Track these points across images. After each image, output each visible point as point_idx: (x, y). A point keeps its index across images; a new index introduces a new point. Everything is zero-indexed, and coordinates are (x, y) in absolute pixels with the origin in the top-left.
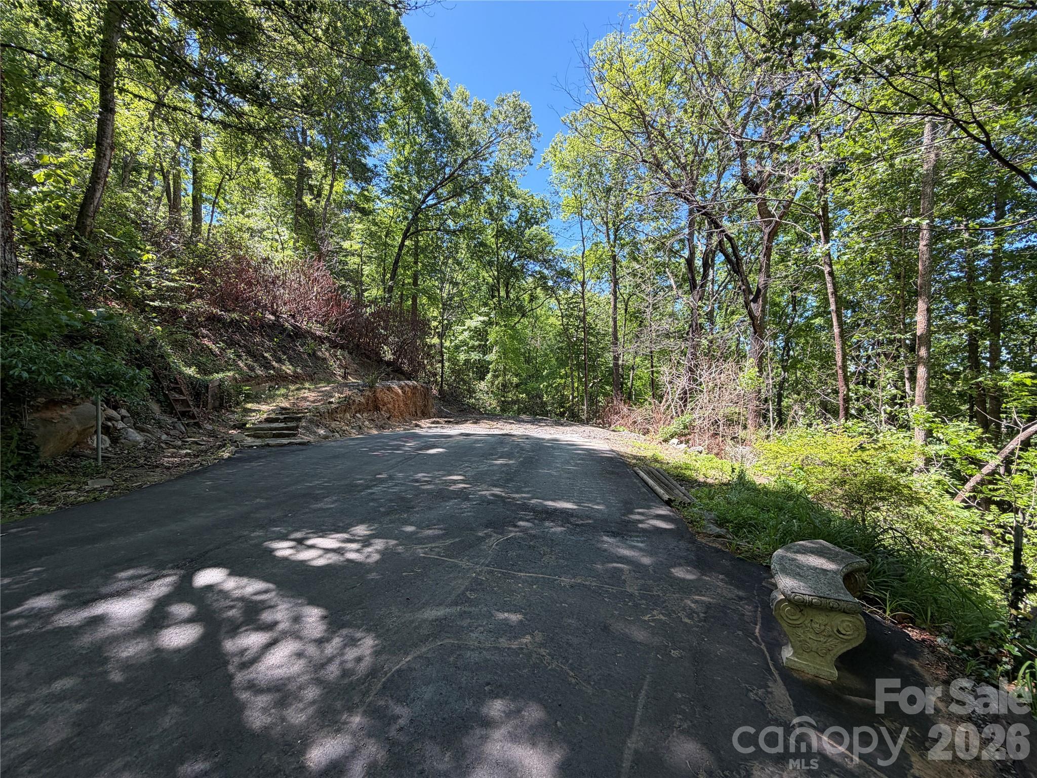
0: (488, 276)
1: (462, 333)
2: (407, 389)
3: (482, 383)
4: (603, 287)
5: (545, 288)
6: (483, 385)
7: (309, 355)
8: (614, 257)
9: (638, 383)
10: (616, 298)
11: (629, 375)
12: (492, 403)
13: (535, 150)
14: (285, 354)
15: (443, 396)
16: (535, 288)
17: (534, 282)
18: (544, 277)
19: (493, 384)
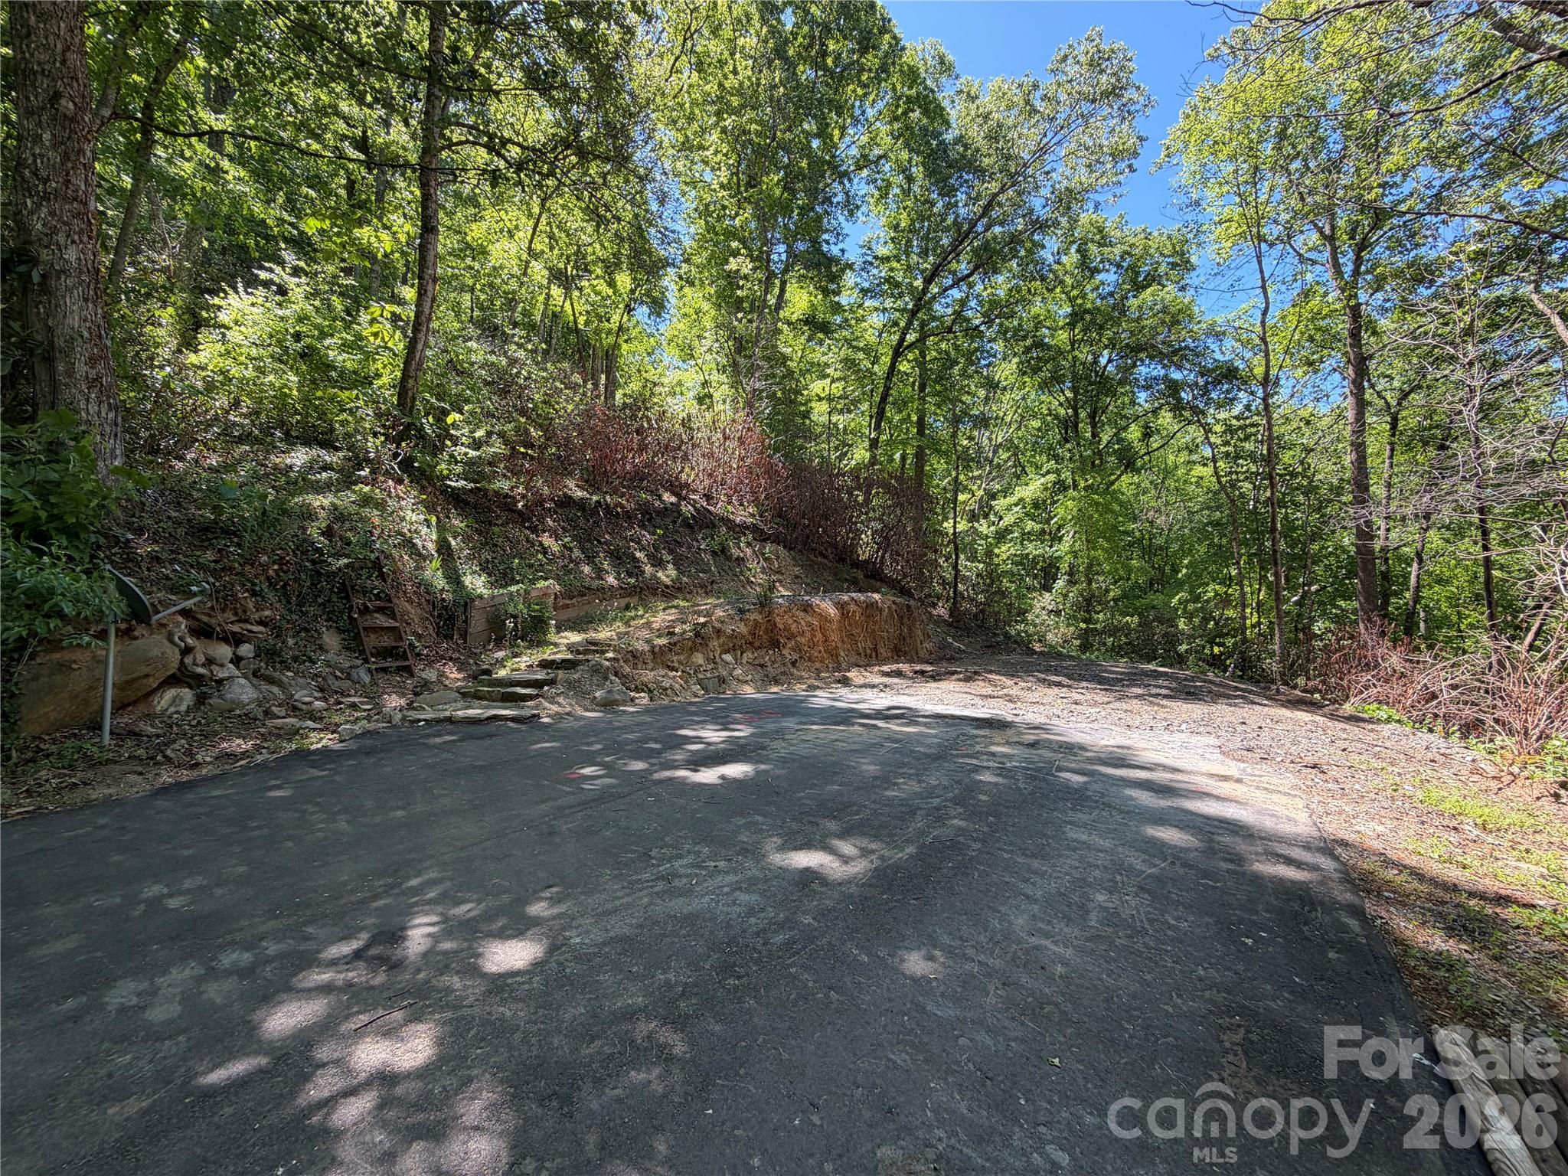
0: (1056, 402)
1: (1008, 510)
2: (853, 607)
3: (1047, 595)
4: (1327, 387)
5: (1178, 408)
6: (1047, 599)
7: (714, 553)
8: (1355, 312)
9: (1435, 594)
10: (1361, 405)
11: (1406, 576)
12: (1058, 633)
13: (1141, 139)
14: (671, 552)
15: (958, 622)
16: (1155, 412)
17: (1153, 398)
18: (1174, 387)
19: (1065, 596)
